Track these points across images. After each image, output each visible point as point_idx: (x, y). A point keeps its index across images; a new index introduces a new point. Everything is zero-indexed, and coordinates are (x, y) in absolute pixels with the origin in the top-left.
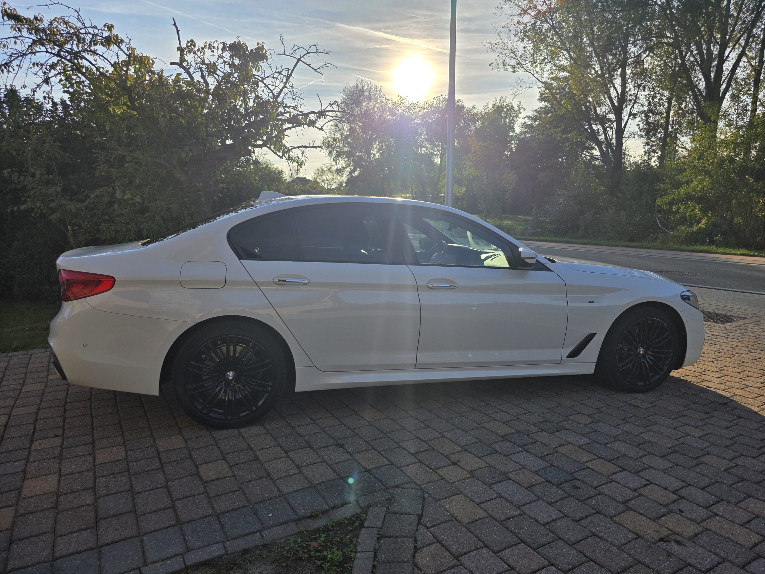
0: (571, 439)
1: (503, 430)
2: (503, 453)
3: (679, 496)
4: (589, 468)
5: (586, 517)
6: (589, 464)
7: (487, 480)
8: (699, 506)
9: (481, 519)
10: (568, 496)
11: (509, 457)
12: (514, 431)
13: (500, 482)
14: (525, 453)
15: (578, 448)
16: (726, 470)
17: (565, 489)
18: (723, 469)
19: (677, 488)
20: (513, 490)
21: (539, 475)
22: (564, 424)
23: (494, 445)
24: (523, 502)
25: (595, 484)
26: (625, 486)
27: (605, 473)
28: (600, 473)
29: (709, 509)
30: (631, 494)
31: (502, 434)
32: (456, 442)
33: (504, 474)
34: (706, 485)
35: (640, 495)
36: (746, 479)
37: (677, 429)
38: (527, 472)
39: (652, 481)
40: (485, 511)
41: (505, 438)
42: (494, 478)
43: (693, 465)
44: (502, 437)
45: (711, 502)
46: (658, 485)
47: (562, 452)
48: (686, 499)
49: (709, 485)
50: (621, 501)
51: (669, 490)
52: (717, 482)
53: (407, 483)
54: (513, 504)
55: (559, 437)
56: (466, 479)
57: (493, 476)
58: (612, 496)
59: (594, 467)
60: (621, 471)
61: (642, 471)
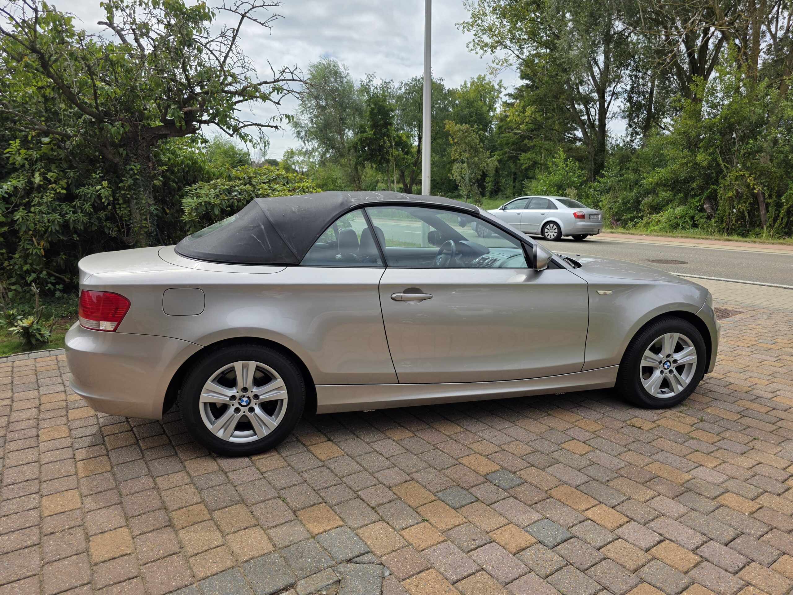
0: (565, 478)
1: (486, 467)
2: (485, 501)
3: (701, 557)
4: (590, 519)
6: (589, 514)
7: (465, 544)
8: (727, 571)
10: (567, 564)
11: (492, 506)
12: (498, 467)
13: (481, 546)
14: (512, 499)
15: (575, 490)
16: (750, 516)
17: (562, 553)
18: (747, 514)
19: (696, 544)
20: (498, 559)
21: (530, 533)
22: (556, 455)
23: (474, 489)
24: (511, 577)
25: (599, 544)
26: (635, 545)
27: (609, 526)
28: (602, 526)
29: (739, 575)
30: (643, 557)
31: (484, 473)
32: (429, 487)
33: (487, 533)
34: (731, 538)
35: (654, 558)
36: (776, 528)
37: (687, 457)
38: (515, 529)
39: (667, 535)
41: (487, 479)
42: (474, 540)
43: (712, 509)
44: (484, 476)
45: (741, 565)
46: (673, 542)
47: (556, 497)
48: (708, 561)
49: (734, 539)
50: (632, 568)
51: (687, 549)
52: (743, 533)
53: (363, 554)
54: (497, 580)
55: (552, 475)
56: (439, 543)
57: (474, 537)
58: (620, 562)
59: (595, 518)
60: (627, 522)
61: (652, 520)
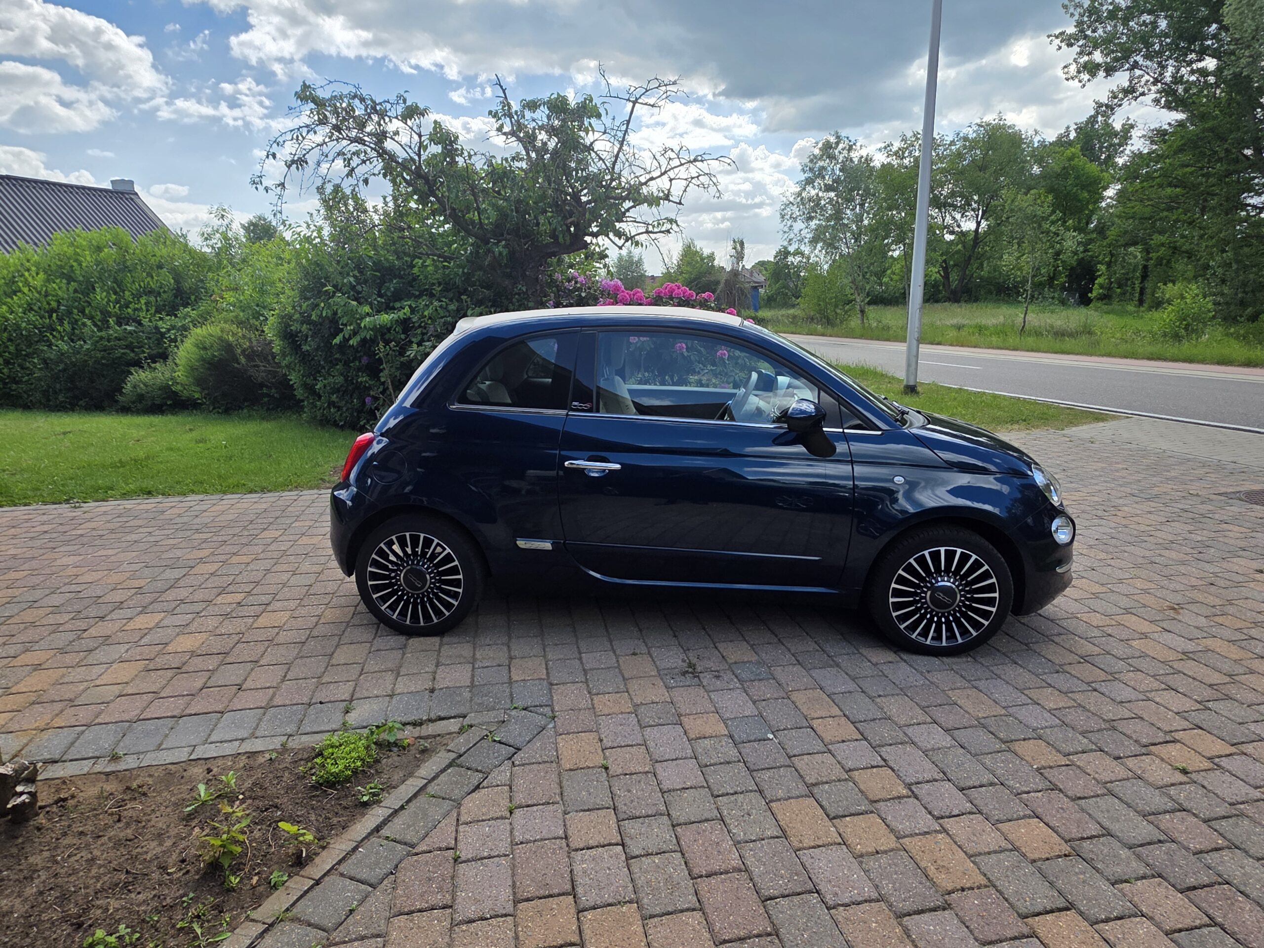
0: (827, 682)
1: (739, 655)
2: (706, 687)
3: (913, 792)
4: (811, 727)
5: (736, 793)
6: (815, 724)
7: (648, 720)
8: (930, 813)
9: (589, 768)
10: (739, 761)
11: (710, 693)
12: (753, 658)
13: (663, 725)
14: (739, 691)
15: (825, 697)
16: (1038, 769)
17: (742, 750)
18: (1035, 767)
19: (921, 779)
20: (669, 739)
21: (726, 725)
23: (706, 673)
24: (667, 757)
25: (795, 752)
26: (839, 763)
27: (828, 738)
28: (820, 737)
29: (941, 821)
30: (836, 775)
31: (731, 661)
32: (658, 663)
33: (680, 715)
34: (977, 783)
35: (851, 779)
36: (1060, 790)
37: (1026, 692)
38: (714, 718)
39: (891, 763)
40: (605, 758)
42: (660, 718)
43: (988, 751)
44: (729, 664)
45: (956, 812)
46: (893, 770)
47: (794, 699)
48: (917, 799)
49: (981, 786)
50: (810, 782)
51: (903, 782)
52: (1002, 784)
53: (541, 706)
54: (650, 757)
55: (812, 677)
56: (622, 713)
57: (661, 716)
58: (802, 774)
59: (819, 730)
60: (857, 740)
61: (891, 745)
